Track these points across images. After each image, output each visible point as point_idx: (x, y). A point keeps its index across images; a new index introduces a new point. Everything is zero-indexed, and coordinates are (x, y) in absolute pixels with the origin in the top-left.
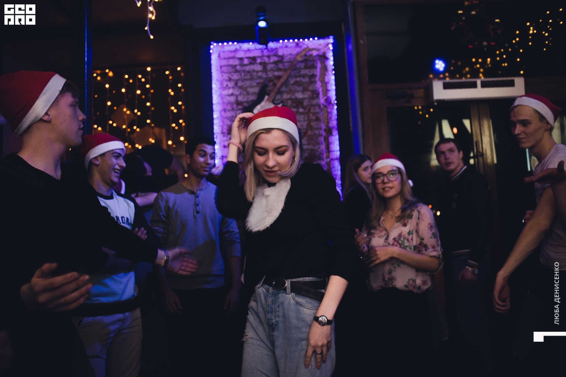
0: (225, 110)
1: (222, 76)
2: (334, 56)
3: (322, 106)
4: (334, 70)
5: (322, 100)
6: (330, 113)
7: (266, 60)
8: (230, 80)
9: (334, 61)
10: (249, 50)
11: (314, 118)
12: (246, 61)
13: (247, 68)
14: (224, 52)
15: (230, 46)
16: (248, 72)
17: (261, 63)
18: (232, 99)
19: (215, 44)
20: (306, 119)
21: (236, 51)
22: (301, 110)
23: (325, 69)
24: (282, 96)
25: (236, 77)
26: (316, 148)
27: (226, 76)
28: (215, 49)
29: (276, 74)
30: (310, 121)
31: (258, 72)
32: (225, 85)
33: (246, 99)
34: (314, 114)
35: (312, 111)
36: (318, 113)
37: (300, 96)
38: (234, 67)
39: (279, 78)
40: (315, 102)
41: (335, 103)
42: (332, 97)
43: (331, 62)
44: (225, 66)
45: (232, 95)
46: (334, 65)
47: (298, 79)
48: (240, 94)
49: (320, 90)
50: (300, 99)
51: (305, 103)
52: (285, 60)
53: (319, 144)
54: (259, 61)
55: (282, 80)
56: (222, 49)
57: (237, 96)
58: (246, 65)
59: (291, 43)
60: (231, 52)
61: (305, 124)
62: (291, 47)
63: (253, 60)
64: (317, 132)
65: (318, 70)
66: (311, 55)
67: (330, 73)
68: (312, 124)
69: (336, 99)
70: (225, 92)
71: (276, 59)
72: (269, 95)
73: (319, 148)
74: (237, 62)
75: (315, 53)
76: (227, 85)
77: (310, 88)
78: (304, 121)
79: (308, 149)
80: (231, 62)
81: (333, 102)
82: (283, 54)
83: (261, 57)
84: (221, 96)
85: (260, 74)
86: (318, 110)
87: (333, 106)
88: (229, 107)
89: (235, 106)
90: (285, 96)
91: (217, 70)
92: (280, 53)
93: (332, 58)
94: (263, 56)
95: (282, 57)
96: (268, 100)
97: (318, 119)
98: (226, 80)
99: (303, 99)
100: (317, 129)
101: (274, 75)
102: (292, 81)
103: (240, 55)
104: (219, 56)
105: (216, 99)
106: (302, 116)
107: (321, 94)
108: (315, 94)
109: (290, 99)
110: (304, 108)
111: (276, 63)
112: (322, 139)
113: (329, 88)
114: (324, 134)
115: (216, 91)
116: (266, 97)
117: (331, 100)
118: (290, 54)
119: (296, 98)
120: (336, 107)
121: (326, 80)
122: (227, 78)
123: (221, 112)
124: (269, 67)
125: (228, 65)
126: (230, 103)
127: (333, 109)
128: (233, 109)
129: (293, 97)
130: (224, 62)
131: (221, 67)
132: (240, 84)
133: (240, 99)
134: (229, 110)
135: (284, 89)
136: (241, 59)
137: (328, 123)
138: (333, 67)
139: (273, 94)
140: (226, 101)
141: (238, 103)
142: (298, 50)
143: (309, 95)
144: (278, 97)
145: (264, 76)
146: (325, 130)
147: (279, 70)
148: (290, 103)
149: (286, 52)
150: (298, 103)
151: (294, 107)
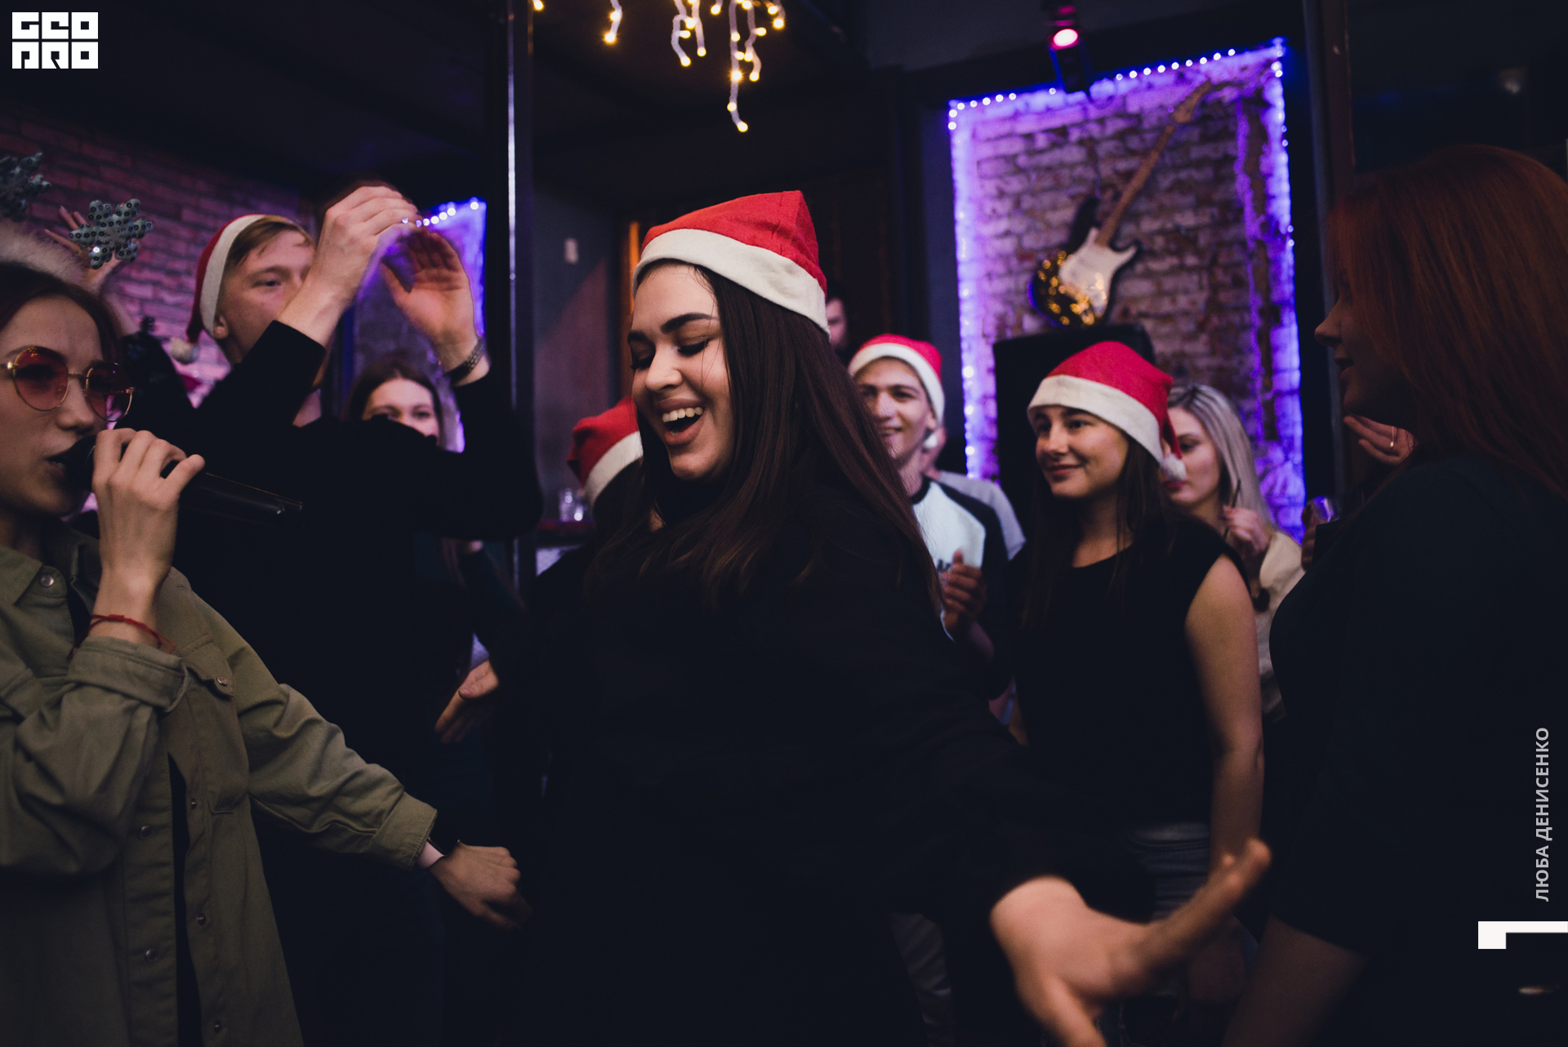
0: (989, 276)
1: (982, 187)
2: (1285, 96)
3: (1252, 245)
4: (1284, 136)
5: (1252, 226)
6: (1276, 262)
7: (1094, 130)
8: (1001, 194)
9: (1287, 110)
10: (1049, 110)
11: (1227, 279)
12: (1042, 141)
13: (1045, 159)
14: (985, 123)
15: (1000, 105)
16: (1049, 169)
17: (1081, 142)
18: (1008, 245)
19: (961, 106)
20: (1205, 282)
21: (1016, 116)
22: (1191, 260)
23: (1261, 135)
24: (1138, 224)
25: (1015, 185)
26: (1234, 362)
27: (991, 187)
28: (962, 120)
29: (1122, 165)
30: (1215, 288)
31: (1072, 166)
32: (988, 210)
33: (1041, 244)
34: (1226, 268)
35: (1223, 259)
36: (1238, 265)
37: (1187, 220)
38: (1010, 159)
39: (1128, 175)
40: (1231, 233)
41: (1288, 233)
42: (1282, 215)
43: (1279, 116)
44: (988, 159)
45: (1007, 234)
46: (1286, 123)
47: (1183, 175)
48: (1029, 230)
49: (1248, 199)
50: (1189, 229)
51: (1203, 240)
52: (1146, 125)
53: (1240, 351)
54: (1075, 135)
55: (1136, 183)
56: (979, 116)
57: (1020, 237)
58: (1041, 151)
59: (1161, 74)
60: (1004, 120)
61: (1201, 298)
62: (1162, 88)
63: (1060, 135)
64: (1235, 318)
65: (1241, 141)
66: (1219, 102)
67: (1276, 146)
68: (1224, 297)
69: (1292, 223)
70: (989, 230)
71: (1121, 124)
72: (1099, 226)
73: (1241, 363)
74: (1017, 146)
75: (1228, 94)
76: (994, 211)
77: (1218, 196)
79: (1209, 368)
80: (1005, 147)
81: (1283, 230)
82: (1142, 109)
83: (1080, 125)
84: (979, 239)
85: (1079, 171)
86: (1238, 256)
87: (1284, 243)
88: (999, 268)
89: (1014, 262)
90: (1148, 225)
91: (969, 173)
92: (1133, 107)
93: (1280, 103)
94: (1087, 120)
95: (1138, 118)
96: (1097, 241)
97: (1238, 283)
98: (993, 198)
99: (1196, 229)
100: (1237, 309)
101: (1116, 172)
102: (1165, 182)
103: (1025, 126)
104: (974, 136)
105: (965, 249)
106: (1195, 278)
107: (1248, 210)
108: (1231, 212)
109: (1161, 232)
110: (1199, 253)
111: (1121, 136)
112: (1250, 338)
113: (1274, 190)
114: (1259, 322)
115: (968, 228)
116: (1093, 233)
117: (1277, 223)
118: (1161, 107)
119: (1178, 228)
120: (1290, 243)
121: (1264, 168)
122: (994, 192)
123: (979, 280)
124: (1103, 149)
125: (997, 157)
126: (1003, 257)
127: (1282, 248)
128: (1010, 272)
129: (1169, 225)
130: (986, 151)
131: (979, 163)
132: (1027, 202)
133: (1029, 242)
134: (1000, 276)
135: (1143, 205)
136: (1029, 137)
137: (1269, 290)
138: (1284, 129)
139: (1110, 223)
140: (990, 251)
141: (1023, 255)
142: (1182, 91)
143: (1212, 216)
144: (1128, 229)
145: (1090, 174)
146: (1261, 313)
147: (1132, 153)
148: (1159, 242)
149: (1150, 101)
150: (1181, 240)
151: (1172, 253)
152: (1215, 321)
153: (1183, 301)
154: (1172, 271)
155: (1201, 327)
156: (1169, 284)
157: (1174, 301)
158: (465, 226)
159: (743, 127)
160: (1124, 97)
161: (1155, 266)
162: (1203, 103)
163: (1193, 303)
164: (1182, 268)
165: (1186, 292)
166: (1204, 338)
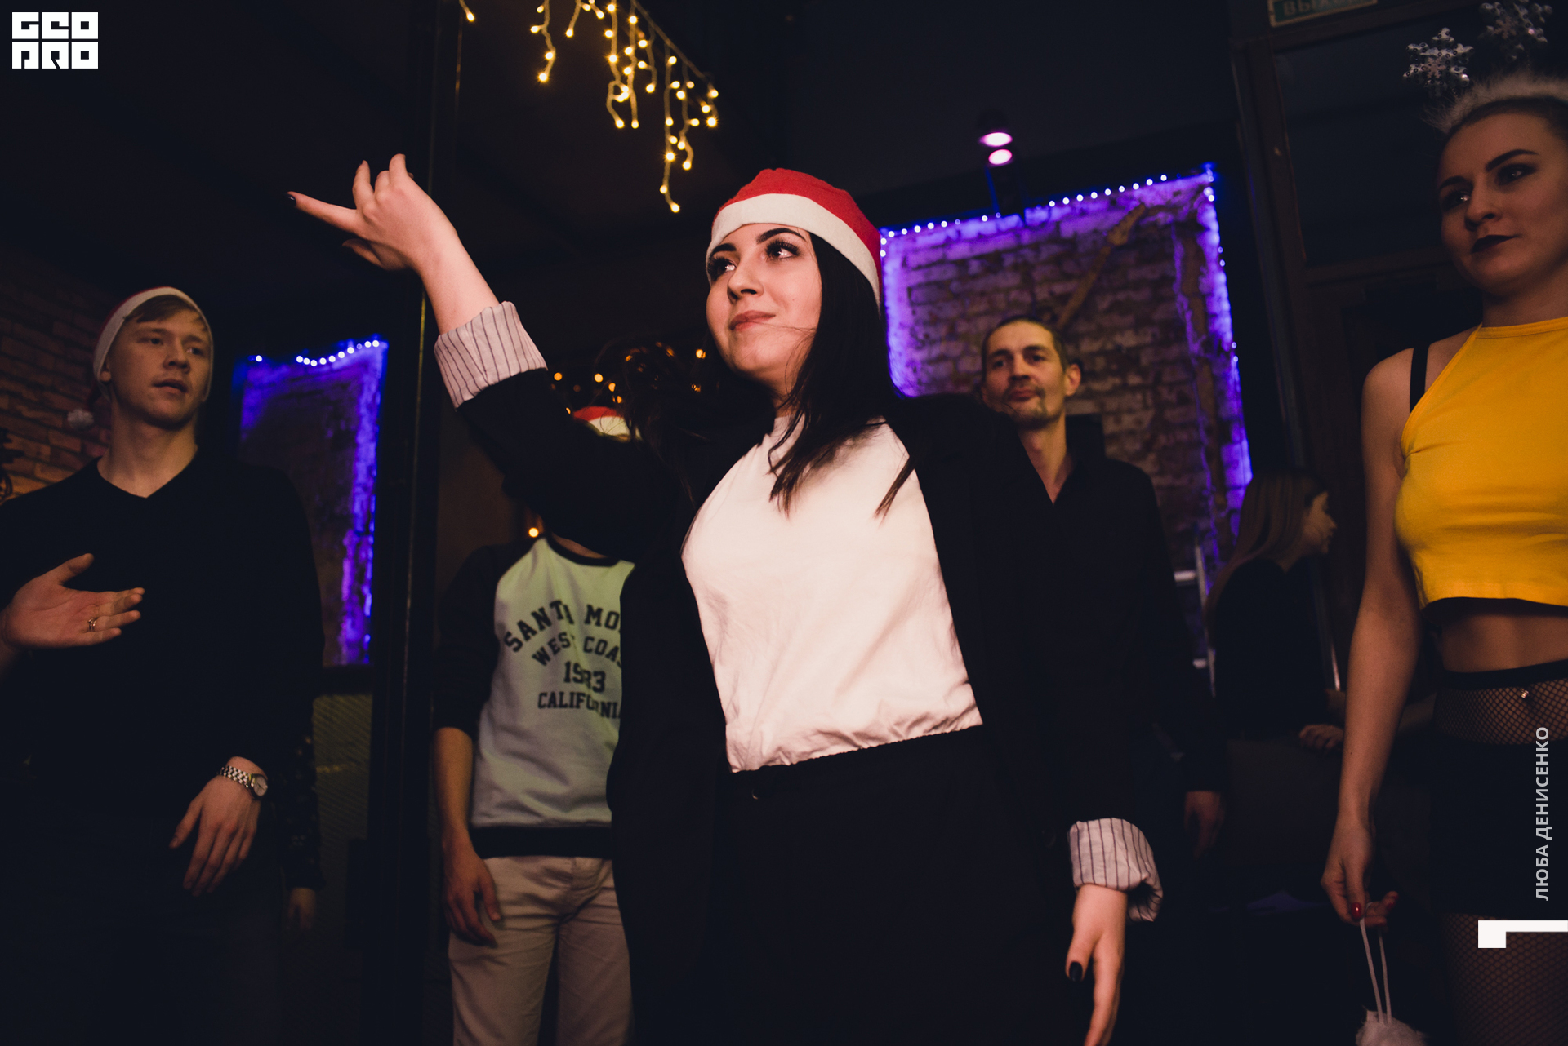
1: (914, 313)
2: (1218, 219)
3: (1195, 362)
4: (1221, 257)
5: (1194, 346)
6: (1221, 378)
7: (1029, 255)
8: (934, 321)
9: (1220, 232)
10: (981, 238)
11: (1172, 397)
12: (975, 267)
13: (979, 285)
14: (916, 251)
15: (930, 234)
16: (983, 294)
17: (1015, 268)
18: (943, 370)
19: (892, 234)
20: (1150, 401)
21: (948, 243)
22: (1134, 380)
23: (1200, 255)
24: (1077, 347)
25: (950, 311)
26: (1186, 481)
27: (922, 312)
28: (893, 248)
29: (1058, 289)
30: (1160, 406)
31: (1008, 290)
32: (921, 336)
34: (1170, 387)
35: (1167, 378)
36: (1182, 383)
37: (1128, 340)
38: (940, 285)
39: (1064, 298)
40: (1174, 351)
41: (1231, 350)
42: (1225, 333)
43: (1214, 238)
44: (919, 286)
45: (942, 358)
46: (1221, 244)
47: (1121, 296)
49: (1188, 317)
50: (1130, 349)
51: (1145, 360)
52: (1081, 250)
53: (1190, 470)
54: (1009, 260)
55: (1074, 304)
56: (910, 245)
57: (955, 361)
58: (975, 277)
59: (1095, 201)
60: (935, 247)
61: (1147, 417)
62: (1096, 213)
63: (992, 263)
64: (1183, 436)
65: (1178, 263)
66: (1155, 224)
67: (1214, 267)
68: (1171, 415)
69: (1235, 339)
70: (919, 356)
71: (1055, 249)
73: (1192, 481)
74: (950, 273)
75: (1162, 218)
76: (927, 336)
77: (1159, 315)
78: (1146, 407)
80: (937, 274)
81: (1226, 347)
82: (1076, 234)
83: (1014, 251)
85: (1014, 295)
86: (1182, 375)
87: (1230, 359)
91: (900, 300)
92: (1068, 230)
93: (1214, 226)
94: (1020, 247)
95: (1072, 243)
97: (1184, 401)
98: (926, 324)
99: (1138, 348)
100: (1184, 427)
101: (1052, 293)
102: (1104, 304)
103: (959, 251)
104: (905, 264)
106: (1139, 397)
107: (1189, 329)
108: (1173, 331)
109: (1102, 352)
110: (1142, 372)
111: (1057, 261)
112: (1200, 456)
113: (1216, 309)
114: (1208, 440)
115: (900, 354)
117: (1220, 341)
118: (1095, 231)
119: (1119, 348)
120: (1235, 360)
121: (1204, 288)
122: (926, 317)
124: (1037, 275)
125: (928, 284)
126: (937, 383)
127: (1227, 364)
129: (1110, 346)
130: (917, 278)
131: (910, 290)
132: (962, 328)
135: (1082, 327)
136: (962, 263)
137: (1217, 407)
138: (1220, 250)
140: (925, 378)
142: (1115, 216)
143: (1154, 336)
145: (1026, 298)
146: (1209, 430)
147: (1068, 277)
148: (1100, 363)
149: (1085, 225)
150: (1124, 361)
151: (1114, 374)
152: (1163, 440)
153: (1128, 421)
154: (1114, 392)
155: (1148, 446)
156: (1112, 404)
157: (1118, 421)
158: (362, 366)
159: (675, 208)
160: (1058, 223)
161: (1097, 386)
162: (1137, 227)
163: (1139, 422)
164: (1125, 388)
165: (1130, 411)
166: (1152, 457)
